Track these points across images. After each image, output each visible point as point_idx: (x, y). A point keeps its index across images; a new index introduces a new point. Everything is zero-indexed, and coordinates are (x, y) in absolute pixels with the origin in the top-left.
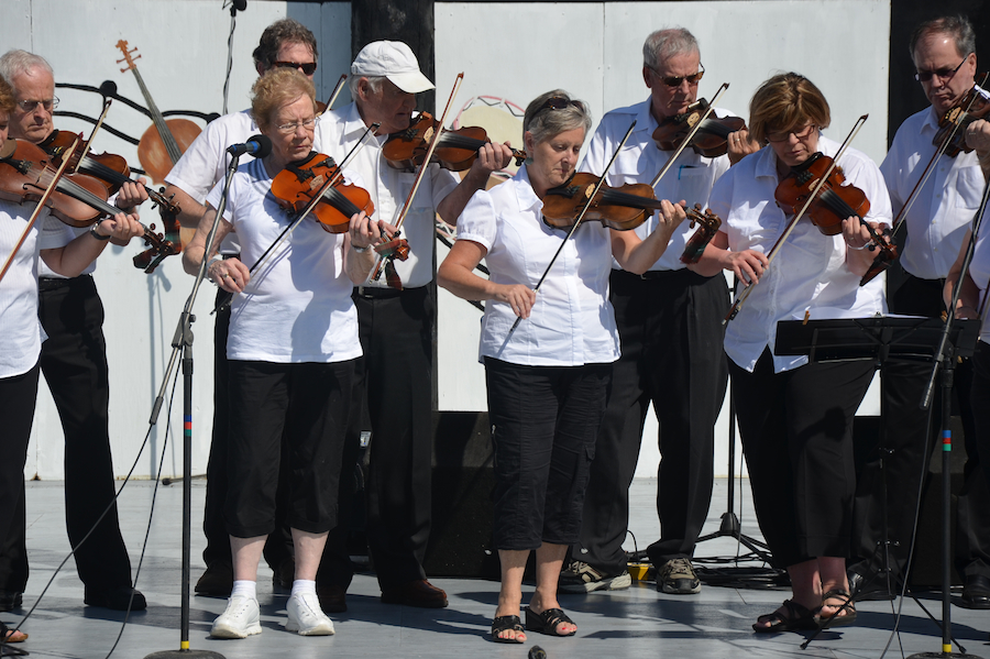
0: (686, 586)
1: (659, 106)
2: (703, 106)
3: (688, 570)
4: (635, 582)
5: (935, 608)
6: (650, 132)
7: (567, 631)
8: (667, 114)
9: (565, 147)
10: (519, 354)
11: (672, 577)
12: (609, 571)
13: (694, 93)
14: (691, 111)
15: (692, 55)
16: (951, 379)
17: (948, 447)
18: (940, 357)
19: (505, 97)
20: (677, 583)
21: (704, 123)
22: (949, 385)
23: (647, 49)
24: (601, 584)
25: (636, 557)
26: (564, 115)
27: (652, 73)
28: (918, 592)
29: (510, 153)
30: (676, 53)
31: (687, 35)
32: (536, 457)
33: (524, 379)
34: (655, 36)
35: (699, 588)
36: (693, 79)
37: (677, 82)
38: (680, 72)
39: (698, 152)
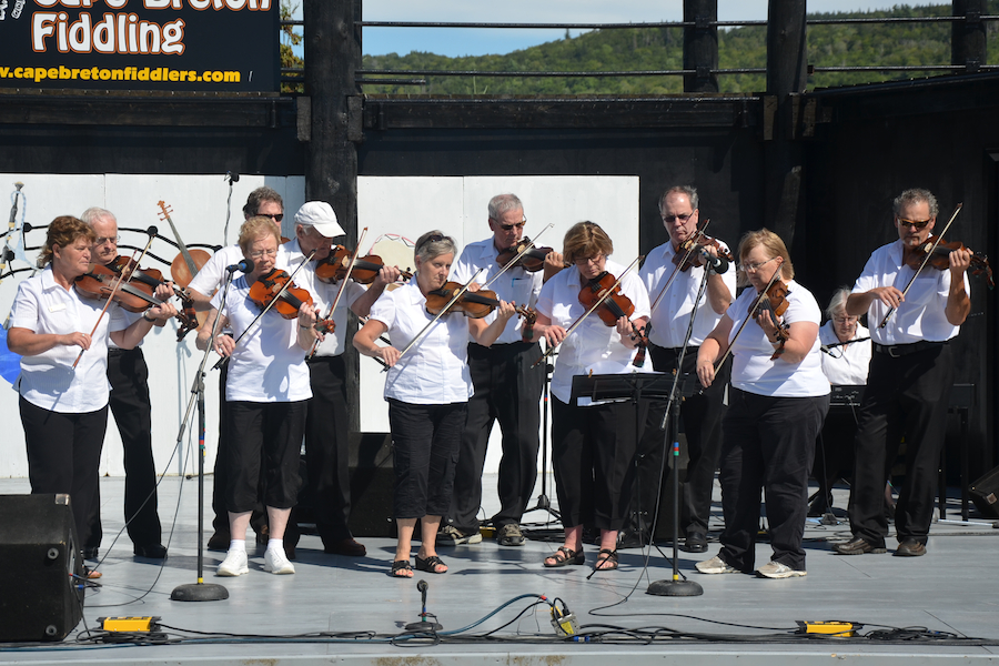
0: (516, 541)
1: (499, 242)
2: (526, 241)
3: (517, 531)
4: (485, 539)
5: (668, 553)
6: (494, 258)
7: (442, 570)
8: (504, 246)
9: (441, 265)
10: (410, 396)
11: (508, 535)
12: (468, 532)
13: (520, 234)
14: (519, 244)
15: (518, 211)
16: (678, 411)
17: (677, 453)
18: (672, 397)
19: (402, 235)
20: (511, 539)
21: (528, 251)
22: (677, 414)
23: (490, 207)
24: (463, 540)
25: (485, 523)
26: (440, 245)
27: (494, 222)
28: (659, 543)
29: (398, 272)
30: (508, 210)
31: (515, 199)
32: (420, 461)
33: (413, 412)
34: (496, 199)
35: (524, 542)
36: (519, 225)
37: (509, 227)
38: (511, 221)
39: (525, 269)
